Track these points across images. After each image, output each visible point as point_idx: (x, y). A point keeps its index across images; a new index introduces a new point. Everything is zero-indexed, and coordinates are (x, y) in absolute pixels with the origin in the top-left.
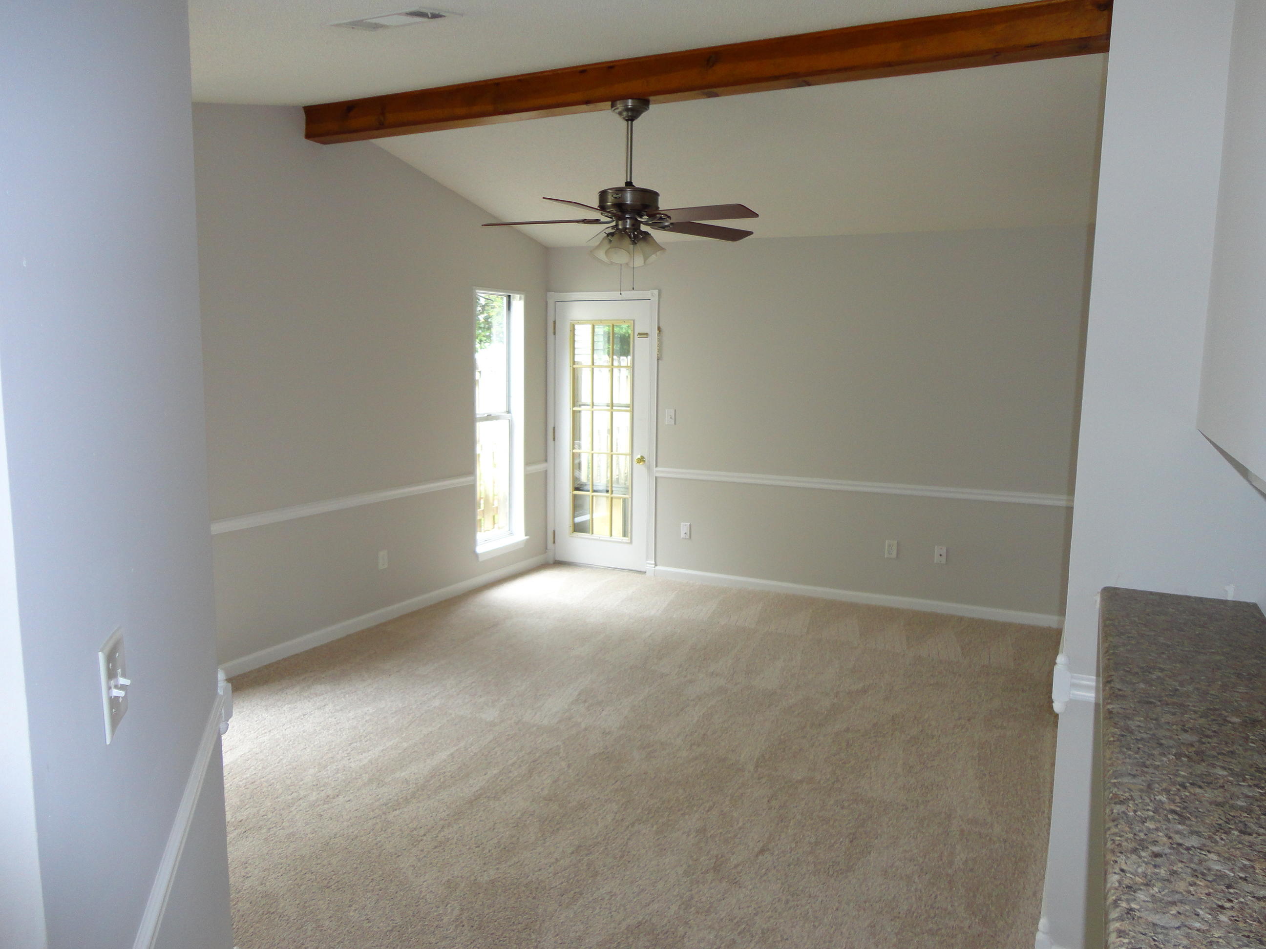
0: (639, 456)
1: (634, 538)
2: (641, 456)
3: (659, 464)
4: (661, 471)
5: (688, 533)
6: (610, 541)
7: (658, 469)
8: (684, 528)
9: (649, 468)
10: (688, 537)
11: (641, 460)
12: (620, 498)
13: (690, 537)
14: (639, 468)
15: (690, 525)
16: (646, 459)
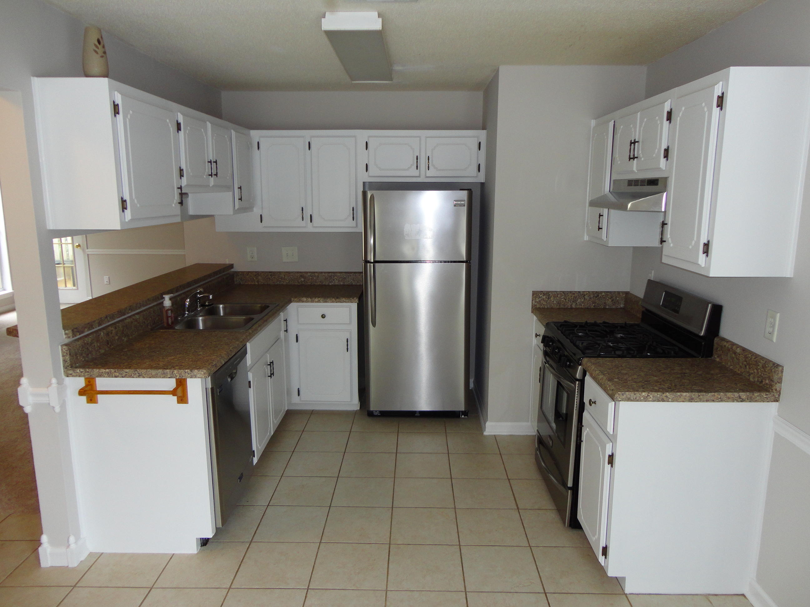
0: (77, 244)
1: (79, 286)
2: (79, 244)
3: (88, 248)
4: (89, 251)
5: (108, 281)
6: (66, 289)
7: (88, 250)
8: (106, 279)
9: (83, 250)
10: (108, 283)
11: (79, 246)
12: (69, 267)
13: (110, 283)
14: (78, 250)
15: (109, 277)
16: (81, 244)
